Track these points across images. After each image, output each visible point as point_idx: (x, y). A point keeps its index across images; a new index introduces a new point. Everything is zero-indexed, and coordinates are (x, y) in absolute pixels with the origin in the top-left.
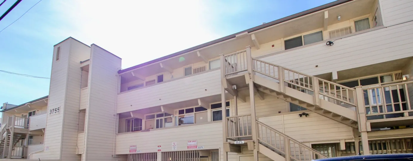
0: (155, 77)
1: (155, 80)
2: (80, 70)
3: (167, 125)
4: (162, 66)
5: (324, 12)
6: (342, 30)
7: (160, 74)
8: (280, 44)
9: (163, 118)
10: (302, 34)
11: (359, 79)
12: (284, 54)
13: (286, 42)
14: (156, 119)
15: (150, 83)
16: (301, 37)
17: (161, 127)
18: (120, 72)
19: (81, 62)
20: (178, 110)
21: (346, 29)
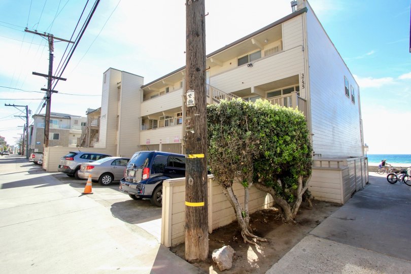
0: (164, 89)
1: (164, 92)
2: (117, 89)
3: (171, 124)
4: (164, 83)
5: (250, 40)
6: (272, 49)
7: (167, 87)
8: (235, 62)
9: (169, 119)
10: (249, 53)
11: (282, 89)
12: (237, 69)
13: (239, 59)
14: (165, 119)
15: (162, 93)
16: (248, 56)
17: (168, 126)
18: (142, 87)
19: (118, 83)
20: (176, 113)
21: (275, 48)
